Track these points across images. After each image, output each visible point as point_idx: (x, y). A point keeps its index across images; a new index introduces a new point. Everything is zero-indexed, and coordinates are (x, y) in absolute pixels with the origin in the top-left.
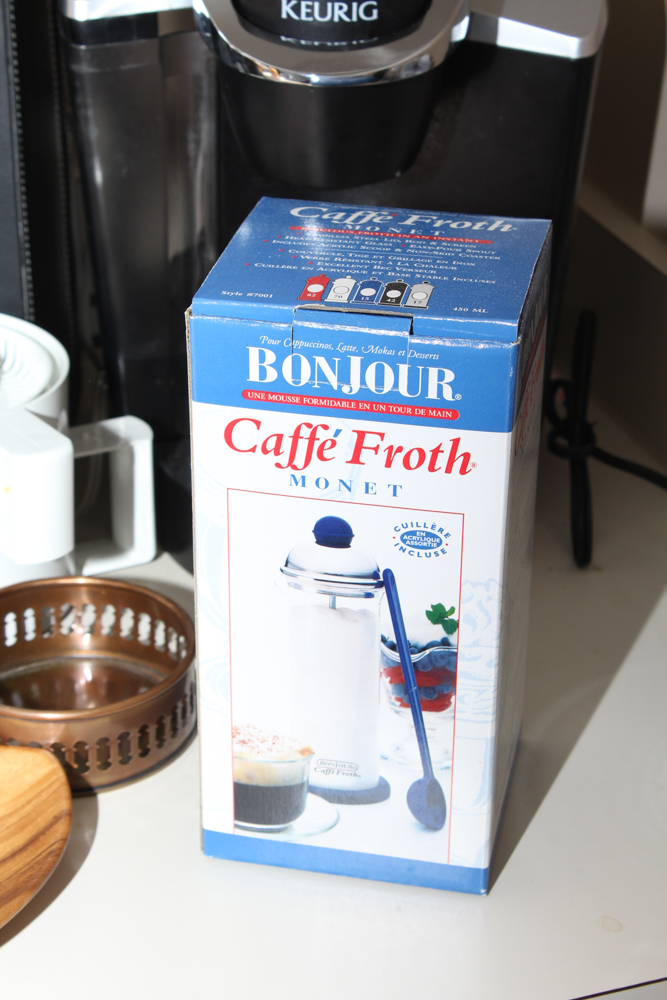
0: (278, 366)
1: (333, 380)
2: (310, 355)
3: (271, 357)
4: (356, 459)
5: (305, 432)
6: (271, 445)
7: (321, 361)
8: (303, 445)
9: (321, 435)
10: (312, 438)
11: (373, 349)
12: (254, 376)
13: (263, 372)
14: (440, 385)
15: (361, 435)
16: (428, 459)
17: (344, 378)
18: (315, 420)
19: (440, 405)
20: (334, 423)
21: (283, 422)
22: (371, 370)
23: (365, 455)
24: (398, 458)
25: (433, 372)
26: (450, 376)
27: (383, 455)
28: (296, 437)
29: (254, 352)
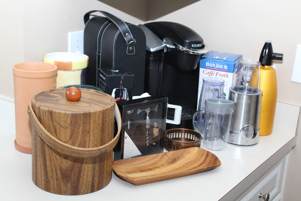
0: (209, 64)
1: (215, 66)
2: (213, 63)
3: (208, 63)
4: (216, 75)
5: (211, 72)
6: (208, 73)
7: (214, 64)
8: (211, 73)
9: (213, 72)
10: (212, 73)
11: (219, 63)
12: (206, 65)
13: (207, 65)
14: (226, 67)
15: (217, 73)
16: (224, 76)
17: (216, 66)
18: (213, 71)
19: (226, 70)
20: (214, 71)
21: (209, 71)
22: (219, 65)
23: (217, 75)
24: (221, 75)
25: (225, 66)
26: (227, 66)
27: (219, 75)
28: (210, 72)
29: (207, 63)
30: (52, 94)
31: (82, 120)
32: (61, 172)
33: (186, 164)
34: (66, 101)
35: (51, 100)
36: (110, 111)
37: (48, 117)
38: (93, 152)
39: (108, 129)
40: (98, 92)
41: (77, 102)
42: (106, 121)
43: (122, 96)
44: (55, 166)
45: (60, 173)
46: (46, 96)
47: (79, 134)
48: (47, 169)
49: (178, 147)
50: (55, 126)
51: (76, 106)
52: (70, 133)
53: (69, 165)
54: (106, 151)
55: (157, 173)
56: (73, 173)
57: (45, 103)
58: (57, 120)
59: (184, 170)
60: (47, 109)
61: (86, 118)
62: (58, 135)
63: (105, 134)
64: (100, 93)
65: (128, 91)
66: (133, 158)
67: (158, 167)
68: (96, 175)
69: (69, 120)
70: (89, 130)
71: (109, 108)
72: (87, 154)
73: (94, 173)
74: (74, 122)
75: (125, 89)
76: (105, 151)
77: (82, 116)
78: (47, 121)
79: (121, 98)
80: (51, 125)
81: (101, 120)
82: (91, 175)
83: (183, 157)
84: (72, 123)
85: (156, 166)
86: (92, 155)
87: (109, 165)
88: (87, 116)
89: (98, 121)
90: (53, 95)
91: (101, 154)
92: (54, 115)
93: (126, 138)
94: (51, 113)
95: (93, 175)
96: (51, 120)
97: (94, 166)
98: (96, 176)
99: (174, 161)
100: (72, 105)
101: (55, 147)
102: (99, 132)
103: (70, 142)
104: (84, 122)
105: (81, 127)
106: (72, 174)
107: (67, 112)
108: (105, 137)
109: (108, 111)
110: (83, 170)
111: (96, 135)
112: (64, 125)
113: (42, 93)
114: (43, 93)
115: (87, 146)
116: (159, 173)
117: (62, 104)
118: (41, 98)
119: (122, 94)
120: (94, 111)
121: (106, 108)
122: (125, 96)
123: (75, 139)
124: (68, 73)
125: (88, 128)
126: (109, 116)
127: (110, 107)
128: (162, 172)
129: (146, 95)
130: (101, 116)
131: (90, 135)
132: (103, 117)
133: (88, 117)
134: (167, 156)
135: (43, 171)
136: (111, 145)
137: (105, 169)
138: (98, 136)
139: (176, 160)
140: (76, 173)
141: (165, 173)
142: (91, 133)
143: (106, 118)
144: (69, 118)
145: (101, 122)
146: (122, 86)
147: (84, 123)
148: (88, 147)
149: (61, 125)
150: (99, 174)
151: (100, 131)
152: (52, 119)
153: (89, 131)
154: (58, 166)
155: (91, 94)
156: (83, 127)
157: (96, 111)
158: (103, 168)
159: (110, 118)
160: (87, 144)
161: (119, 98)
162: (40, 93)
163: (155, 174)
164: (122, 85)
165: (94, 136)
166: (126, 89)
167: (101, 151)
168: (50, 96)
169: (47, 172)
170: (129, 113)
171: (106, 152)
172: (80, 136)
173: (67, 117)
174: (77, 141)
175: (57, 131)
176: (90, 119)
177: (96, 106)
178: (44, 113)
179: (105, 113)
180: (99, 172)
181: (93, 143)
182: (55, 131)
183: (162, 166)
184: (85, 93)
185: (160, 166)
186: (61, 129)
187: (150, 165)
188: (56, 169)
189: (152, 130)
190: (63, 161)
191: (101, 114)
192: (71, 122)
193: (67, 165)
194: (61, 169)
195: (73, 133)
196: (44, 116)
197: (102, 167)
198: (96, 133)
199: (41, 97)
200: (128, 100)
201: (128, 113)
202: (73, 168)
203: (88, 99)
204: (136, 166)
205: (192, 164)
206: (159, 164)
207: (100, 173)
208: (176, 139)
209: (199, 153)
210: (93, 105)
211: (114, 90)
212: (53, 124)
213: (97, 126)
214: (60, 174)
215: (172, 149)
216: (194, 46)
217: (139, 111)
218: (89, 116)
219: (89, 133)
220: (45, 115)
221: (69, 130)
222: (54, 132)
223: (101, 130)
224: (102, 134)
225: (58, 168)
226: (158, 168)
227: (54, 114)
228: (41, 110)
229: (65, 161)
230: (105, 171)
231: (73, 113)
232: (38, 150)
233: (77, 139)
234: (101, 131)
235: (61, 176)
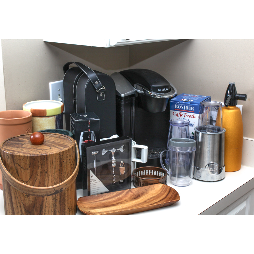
0: (178, 106)
1: (183, 108)
2: (181, 105)
3: (177, 106)
4: (185, 116)
5: (180, 113)
6: (177, 115)
7: (182, 106)
8: (180, 115)
9: (182, 114)
10: (181, 114)
11: (186, 105)
12: (175, 108)
13: (176, 107)
14: (192, 109)
15: (185, 114)
16: (191, 116)
17: (184, 108)
18: (181, 112)
19: (192, 111)
20: (183, 112)
21: (178, 112)
22: (186, 107)
23: (186, 116)
24: (189, 116)
25: (192, 107)
26: (193, 108)
27: (187, 116)
28: (179, 114)
29: (175, 105)
30: (20, 139)
31: (40, 161)
32: (25, 208)
33: (149, 199)
34: (30, 145)
35: (17, 144)
36: (68, 153)
37: (11, 160)
38: (47, 191)
39: (66, 169)
40: (63, 136)
41: (40, 145)
42: (64, 162)
43: (90, 138)
44: (19, 203)
45: (24, 209)
46: (15, 141)
47: (38, 174)
48: (13, 206)
50: (17, 168)
51: (37, 149)
52: (29, 173)
53: (31, 202)
54: (61, 189)
55: (119, 208)
56: (35, 209)
57: (11, 147)
58: (18, 162)
59: (145, 205)
60: (9, 152)
61: (43, 159)
62: (20, 175)
63: (64, 174)
64: (64, 136)
65: (95, 133)
66: (99, 195)
67: (121, 203)
68: (58, 211)
69: (28, 162)
70: (47, 170)
71: (66, 151)
72: (42, 193)
73: (55, 209)
74: (33, 164)
75: (92, 132)
76: (60, 189)
77: (39, 158)
78: (10, 164)
79: (89, 140)
80: (14, 167)
81: (58, 161)
82: (52, 211)
83: (147, 193)
84: (31, 164)
85: (119, 202)
86: (47, 193)
87: (71, 202)
88: (44, 158)
89: (55, 162)
90: (21, 140)
91: (56, 192)
92: (15, 158)
93: (92, 176)
94: (13, 156)
95: (54, 211)
96: (13, 162)
97: (54, 203)
98: (58, 212)
99: (138, 197)
100: (34, 149)
101: (15, 187)
102: (57, 172)
103: (31, 182)
104: (42, 163)
105: (40, 168)
106: (35, 211)
107: (26, 155)
108: (64, 176)
109: (65, 153)
110: (45, 207)
111: (54, 174)
112: (24, 167)
113: (12, 138)
114: (14, 138)
115: (46, 185)
116: (121, 208)
117: (26, 147)
118: (9, 143)
119: (90, 136)
120: (50, 154)
121: (63, 151)
122: (93, 138)
123: (35, 179)
124: (44, 119)
125: (46, 168)
126: (67, 157)
127: (67, 149)
128: (123, 208)
130: (58, 158)
131: (48, 175)
132: (60, 159)
133: (45, 159)
134: (132, 192)
135: (10, 208)
136: (66, 184)
137: (66, 205)
138: (56, 176)
139: (140, 196)
140: (38, 209)
141: (126, 208)
142: (49, 173)
143: (64, 159)
144: (28, 160)
145: (58, 163)
146: (89, 129)
147: (41, 164)
148: (48, 186)
149: (22, 166)
150: (60, 210)
151: (58, 171)
152: (14, 161)
153: (47, 171)
154: (21, 203)
155: (57, 137)
156: (41, 167)
157: (52, 153)
158: (64, 204)
159: (68, 159)
160: (46, 183)
161: (87, 140)
162: (10, 138)
163: (117, 209)
164: (89, 128)
165: (52, 176)
166: (94, 132)
167: (55, 189)
168: (19, 141)
169: (13, 209)
171: (62, 190)
172: (39, 176)
173: (26, 159)
174: (37, 180)
175: (19, 172)
176: (47, 161)
177: (56, 148)
178: (8, 156)
179: (62, 155)
180: (60, 208)
181: (52, 182)
182: (17, 172)
183: (125, 202)
184: (52, 136)
185: (123, 202)
186: (22, 170)
187: (115, 201)
188: (20, 206)
189: (119, 169)
190: (26, 199)
191: (58, 156)
192: (30, 164)
193: (30, 202)
194: (24, 205)
195: (32, 173)
196: (7, 158)
197: (63, 203)
198: (54, 173)
199: (9, 142)
200: (96, 141)
201: (93, 154)
202: (34, 205)
203: (51, 143)
205: (154, 200)
206: (123, 200)
207: (61, 209)
208: (143, 176)
209: (162, 189)
210: (53, 148)
211: (82, 133)
212: (15, 165)
213: (55, 167)
214: (24, 211)
215: (139, 185)
216: (160, 90)
217: (104, 152)
218: (47, 158)
219: (47, 173)
220: (8, 158)
221: (29, 171)
222: (16, 173)
223: (59, 170)
224: (60, 174)
225: (22, 205)
226: (120, 204)
227: (15, 157)
228: (5, 153)
229: (28, 199)
230: (67, 207)
231: (32, 155)
232: (6, 189)
233: (36, 179)
234: (59, 171)
235: (25, 212)
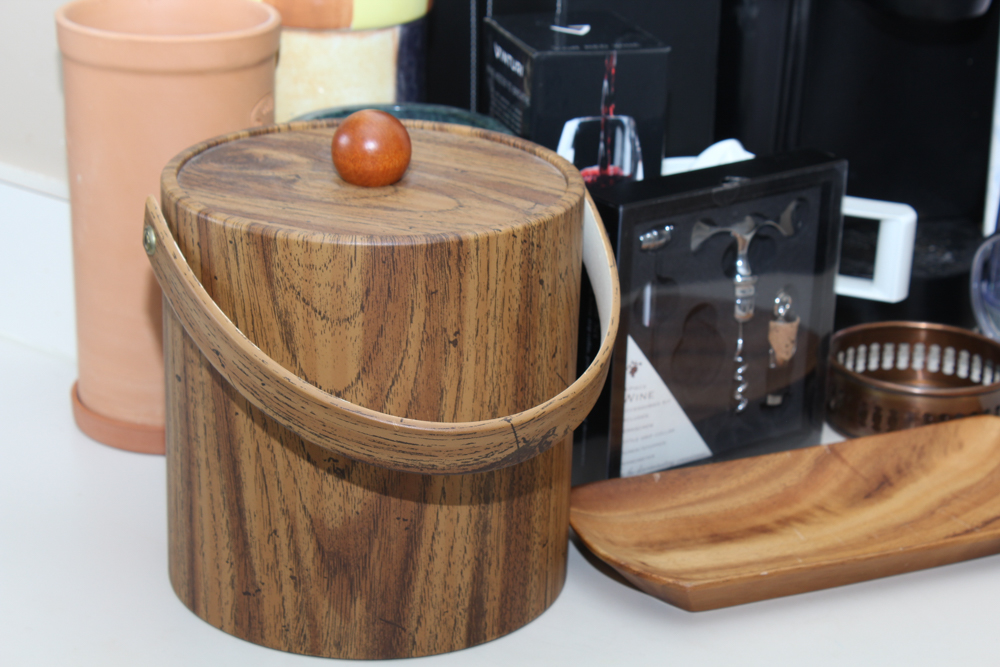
30: (259, 152)
31: (422, 278)
32: (318, 542)
33: (945, 502)
34: (336, 187)
35: (258, 179)
36: (561, 233)
37: (251, 267)
38: (480, 442)
39: (551, 324)
40: (494, 140)
41: (390, 189)
42: (541, 282)
43: (609, 158)
44: (286, 512)
45: (312, 546)
46: (233, 160)
47: (406, 350)
48: (248, 527)
49: (895, 417)
50: (287, 312)
51: (386, 208)
52: (359, 343)
53: (359, 508)
54: (544, 437)
55: (798, 549)
56: (376, 548)
57: (229, 197)
58: (296, 280)
59: (937, 534)
60: (243, 224)
61: (441, 266)
62: (301, 354)
63: (537, 352)
64: (501, 141)
65: (641, 131)
66: (674, 474)
67: (800, 519)
68: (494, 559)
69: (358, 280)
70: (455, 330)
71: (556, 219)
72: (449, 453)
73: (481, 550)
74: (381, 290)
75: (625, 119)
76: (539, 437)
77: (421, 258)
78: (244, 288)
79: (604, 167)
80: (266, 307)
81: (517, 278)
82: (468, 557)
83: (925, 469)
84: (372, 293)
85: (787, 512)
86: (476, 456)
87: (555, 509)
88: (447, 256)
89: (501, 283)
90: (266, 157)
91: (519, 450)
92: (278, 256)
93: (634, 370)
94: (264, 245)
95: (477, 559)
96: (263, 280)
97: (480, 515)
98: (494, 564)
99: (880, 486)
100: (368, 206)
101: (289, 419)
102: (508, 340)
103: (364, 390)
104: (432, 288)
105: (419, 316)
106: (374, 555)
107: (347, 241)
108: (539, 363)
109: (549, 234)
110: (430, 535)
111: (490, 353)
112: (329, 308)
113: (209, 147)
114: (217, 144)
115: (448, 412)
116: (810, 547)
117: (315, 197)
118: (208, 172)
119: (611, 146)
120: (481, 233)
121: (542, 219)
122: (626, 160)
123: (388, 375)
124: (334, 43)
125: (454, 317)
126: (556, 256)
127: (559, 210)
128: (821, 545)
129: (727, 152)
130: (517, 258)
131: (461, 354)
132: (529, 264)
133: (452, 263)
134: (843, 461)
135: (224, 540)
137: (537, 526)
138: (500, 362)
139: (891, 485)
140: (394, 546)
141: (837, 548)
142: (469, 344)
143: (543, 269)
144: (356, 271)
145: (516, 287)
146: (608, 105)
147: (430, 295)
148: (454, 418)
149: (317, 305)
150: (508, 553)
151: (511, 336)
152: (269, 276)
153: (456, 334)
154: (300, 515)
155: (460, 146)
156: (428, 312)
157: (490, 232)
158: (528, 521)
159: (562, 266)
160: (449, 399)
161: (596, 169)
162: (201, 147)
163: (789, 552)
164: (609, 100)
165: (483, 360)
166: (632, 123)
167: (521, 434)
168: (250, 160)
169: (246, 544)
170: (651, 245)
171: (549, 439)
172: (411, 360)
173: (348, 264)
174: (397, 385)
175: (296, 335)
176: (461, 275)
177: (489, 206)
178: (230, 247)
179: (535, 241)
180: (508, 542)
181: (479, 396)
182: (288, 337)
183: (819, 513)
184: (428, 141)
185: (808, 513)
186: (319, 324)
187: (760, 509)
188: (292, 530)
189: (766, 330)
190: (327, 489)
191: (518, 247)
192: (367, 292)
193: (349, 507)
194: (316, 526)
195: (376, 343)
196: (227, 259)
197: (523, 517)
198: (491, 345)
199: (205, 167)
200: (640, 176)
201: (644, 246)
202: (376, 523)
203: (447, 174)
204: (689, 511)
205: (977, 504)
206: (804, 504)
207: (512, 548)
208: (881, 374)
210: (475, 203)
211: (571, 128)
212: (274, 298)
213: (498, 311)
214: (310, 555)
215: (863, 424)
217: (700, 235)
218: (460, 258)
219: (455, 343)
220: (232, 256)
221: (356, 331)
222: (278, 340)
223: (519, 329)
224: (522, 351)
225: (302, 523)
226: (799, 525)
227: (280, 252)
228: (213, 231)
229: (340, 489)
230: (538, 540)
231: (379, 244)
232: (201, 432)
233: (397, 376)
234: (515, 334)
235: (318, 562)
